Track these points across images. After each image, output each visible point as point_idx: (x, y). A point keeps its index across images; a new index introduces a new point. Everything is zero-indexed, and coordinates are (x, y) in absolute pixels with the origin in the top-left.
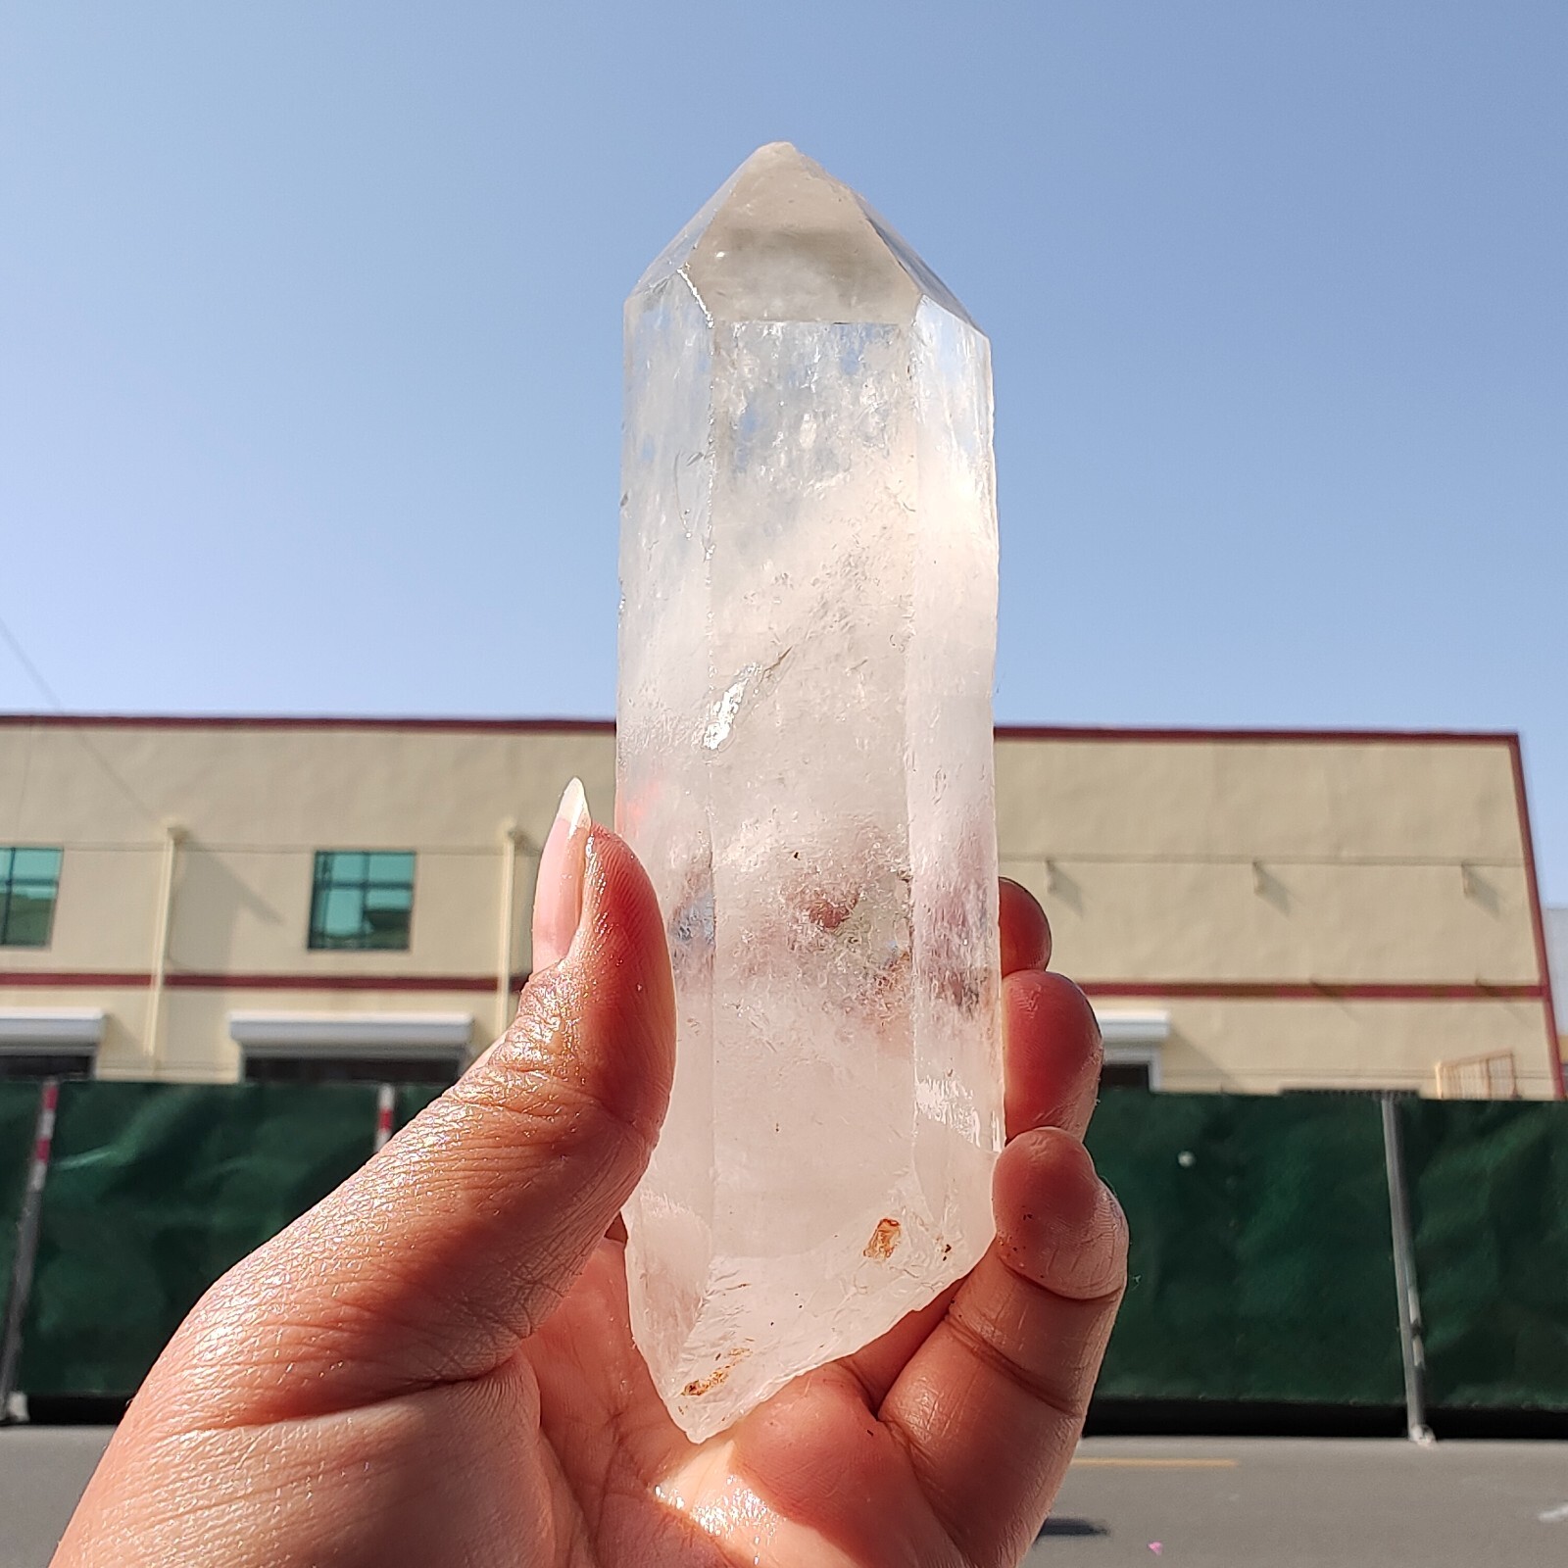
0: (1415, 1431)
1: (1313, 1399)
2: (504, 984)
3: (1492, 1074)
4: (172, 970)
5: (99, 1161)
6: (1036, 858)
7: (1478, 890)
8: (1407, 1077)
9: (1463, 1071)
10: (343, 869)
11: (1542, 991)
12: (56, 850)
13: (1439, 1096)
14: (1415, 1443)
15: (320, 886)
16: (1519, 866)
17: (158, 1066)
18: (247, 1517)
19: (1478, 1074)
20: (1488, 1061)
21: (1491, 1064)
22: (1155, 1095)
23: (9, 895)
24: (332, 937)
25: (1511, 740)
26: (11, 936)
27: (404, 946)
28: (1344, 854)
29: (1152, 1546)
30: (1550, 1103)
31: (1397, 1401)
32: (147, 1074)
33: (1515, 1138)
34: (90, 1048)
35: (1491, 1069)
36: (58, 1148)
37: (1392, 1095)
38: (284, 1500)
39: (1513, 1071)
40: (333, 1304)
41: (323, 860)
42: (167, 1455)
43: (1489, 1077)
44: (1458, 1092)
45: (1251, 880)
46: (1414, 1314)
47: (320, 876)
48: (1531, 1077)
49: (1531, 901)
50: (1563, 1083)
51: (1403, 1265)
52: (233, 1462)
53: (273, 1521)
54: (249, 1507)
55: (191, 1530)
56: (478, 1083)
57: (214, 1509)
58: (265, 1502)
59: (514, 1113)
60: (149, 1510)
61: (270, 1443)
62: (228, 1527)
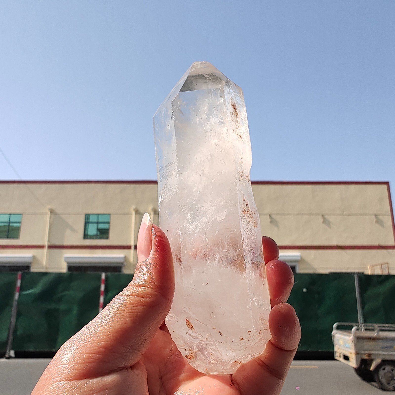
2: (133, 247)
3: (383, 268)
4: (50, 244)
5: (32, 292)
6: (266, 215)
7: (379, 221)
8: (361, 269)
9: (375, 267)
10: (92, 219)
12: (21, 214)
13: (369, 274)
15: (86, 223)
16: (389, 215)
17: (46, 268)
19: (379, 268)
20: (382, 265)
22: (297, 274)
23: (9, 226)
24: (90, 236)
25: (387, 183)
26: (9, 236)
27: (107, 238)
28: (345, 213)
29: (297, 388)
32: (44, 270)
33: (388, 285)
34: (30, 264)
36: (22, 289)
37: (357, 274)
39: (388, 267)
40: (98, 348)
41: (87, 216)
42: (55, 387)
43: (382, 269)
44: (374, 273)
45: (321, 220)
47: (86, 220)
48: (392, 269)
49: (392, 224)
51: (360, 317)
52: (72, 390)
56: (129, 291)
59: (140, 298)
61: (82, 384)
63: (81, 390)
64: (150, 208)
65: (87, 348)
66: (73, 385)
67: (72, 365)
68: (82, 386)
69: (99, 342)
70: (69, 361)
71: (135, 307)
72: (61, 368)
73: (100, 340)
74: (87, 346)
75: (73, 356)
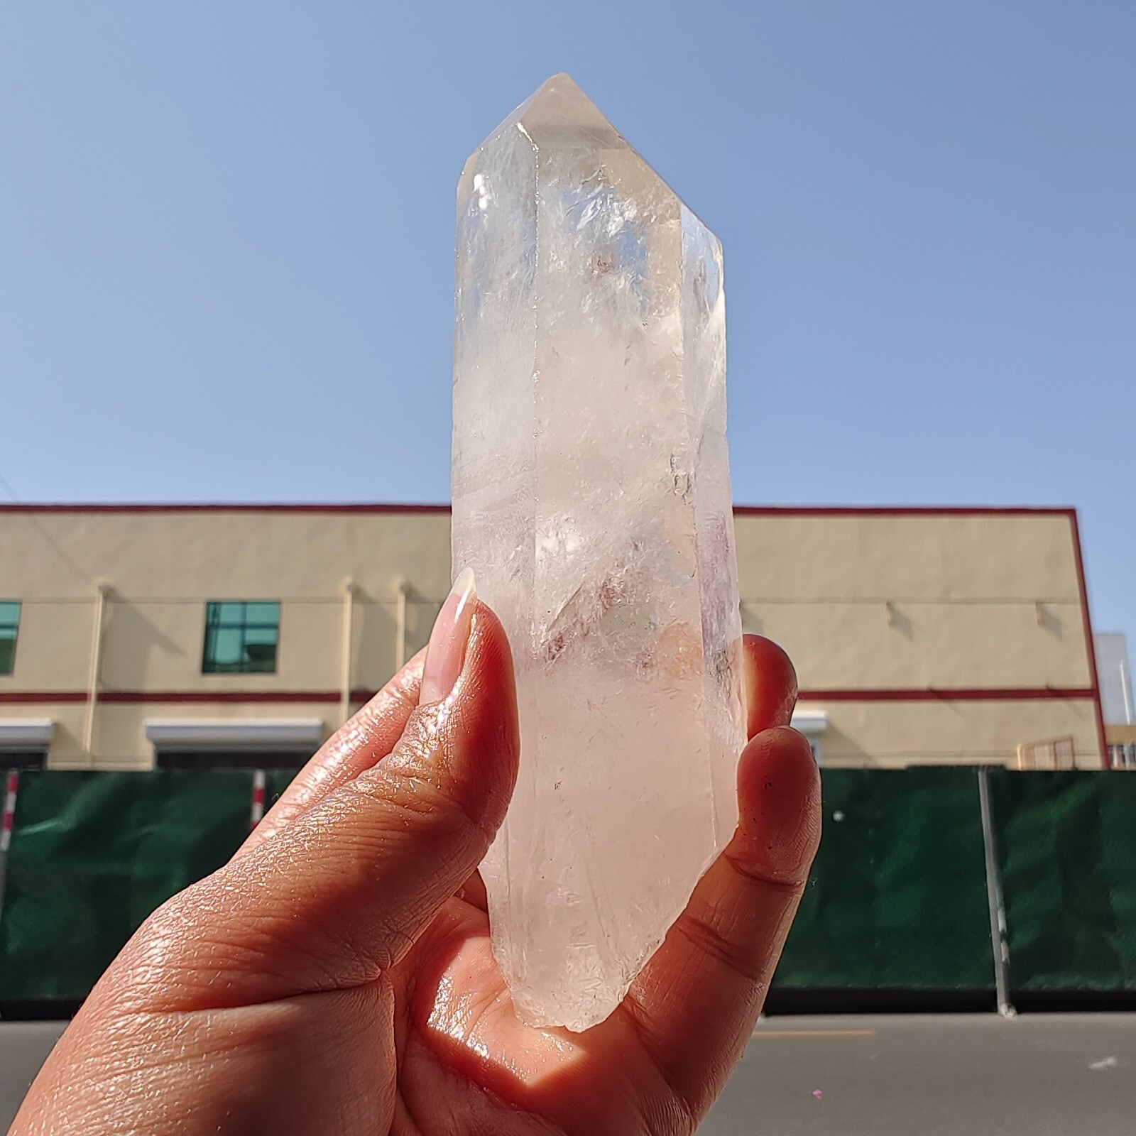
0: (1003, 1008)
1: (929, 986)
2: (346, 697)
3: (1057, 752)
4: (102, 689)
5: (50, 828)
7: (1047, 620)
8: (996, 756)
9: (1036, 750)
10: (228, 615)
11: (1093, 693)
12: (15, 603)
13: (1020, 769)
14: (1002, 1016)
15: (211, 628)
16: (1076, 603)
17: (94, 760)
18: (181, 1073)
19: (1047, 753)
20: (1055, 743)
21: (1057, 745)
24: (219, 664)
25: (1071, 513)
27: (272, 670)
28: (952, 596)
29: (815, 1093)
30: (1098, 772)
31: (990, 986)
32: (86, 765)
33: (1074, 798)
34: (44, 747)
35: (1057, 749)
36: (19, 820)
37: (986, 768)
38: (208, 1062)
39: (1073, 750)
40: (253, 932)
41: (213, 608)
42: (123, 1028)
43: (1055, 755)
44: (1033, 765)
45: (885, 616)
46: (1001, 925)
47: (211, 620)
48: (1085, 755)
49: (1085, 628)
50: (1108, 758)
51: (994, 890)
52: (171, 1035)
53: (200, 1077)
54: (181, 1068)
55: (138, 1082)
56: (374, 781)
57: (156, 1068)
58: (194, 1064)
59: (398, 807)
60: (108, 1066)
61: (199, 1022)
62: (166, 1081)
63: (196, 1035)
64: (396, 583)
65: (224, 927)
66: (174, 1023)
67: (174, 971)
68: (200, 1025)
69: (258, 917)
70: (167, 957)
71: (379, 831)
72: (145, 976)
73: (264, 910)
74: (224, 922)
75: (182, 945)
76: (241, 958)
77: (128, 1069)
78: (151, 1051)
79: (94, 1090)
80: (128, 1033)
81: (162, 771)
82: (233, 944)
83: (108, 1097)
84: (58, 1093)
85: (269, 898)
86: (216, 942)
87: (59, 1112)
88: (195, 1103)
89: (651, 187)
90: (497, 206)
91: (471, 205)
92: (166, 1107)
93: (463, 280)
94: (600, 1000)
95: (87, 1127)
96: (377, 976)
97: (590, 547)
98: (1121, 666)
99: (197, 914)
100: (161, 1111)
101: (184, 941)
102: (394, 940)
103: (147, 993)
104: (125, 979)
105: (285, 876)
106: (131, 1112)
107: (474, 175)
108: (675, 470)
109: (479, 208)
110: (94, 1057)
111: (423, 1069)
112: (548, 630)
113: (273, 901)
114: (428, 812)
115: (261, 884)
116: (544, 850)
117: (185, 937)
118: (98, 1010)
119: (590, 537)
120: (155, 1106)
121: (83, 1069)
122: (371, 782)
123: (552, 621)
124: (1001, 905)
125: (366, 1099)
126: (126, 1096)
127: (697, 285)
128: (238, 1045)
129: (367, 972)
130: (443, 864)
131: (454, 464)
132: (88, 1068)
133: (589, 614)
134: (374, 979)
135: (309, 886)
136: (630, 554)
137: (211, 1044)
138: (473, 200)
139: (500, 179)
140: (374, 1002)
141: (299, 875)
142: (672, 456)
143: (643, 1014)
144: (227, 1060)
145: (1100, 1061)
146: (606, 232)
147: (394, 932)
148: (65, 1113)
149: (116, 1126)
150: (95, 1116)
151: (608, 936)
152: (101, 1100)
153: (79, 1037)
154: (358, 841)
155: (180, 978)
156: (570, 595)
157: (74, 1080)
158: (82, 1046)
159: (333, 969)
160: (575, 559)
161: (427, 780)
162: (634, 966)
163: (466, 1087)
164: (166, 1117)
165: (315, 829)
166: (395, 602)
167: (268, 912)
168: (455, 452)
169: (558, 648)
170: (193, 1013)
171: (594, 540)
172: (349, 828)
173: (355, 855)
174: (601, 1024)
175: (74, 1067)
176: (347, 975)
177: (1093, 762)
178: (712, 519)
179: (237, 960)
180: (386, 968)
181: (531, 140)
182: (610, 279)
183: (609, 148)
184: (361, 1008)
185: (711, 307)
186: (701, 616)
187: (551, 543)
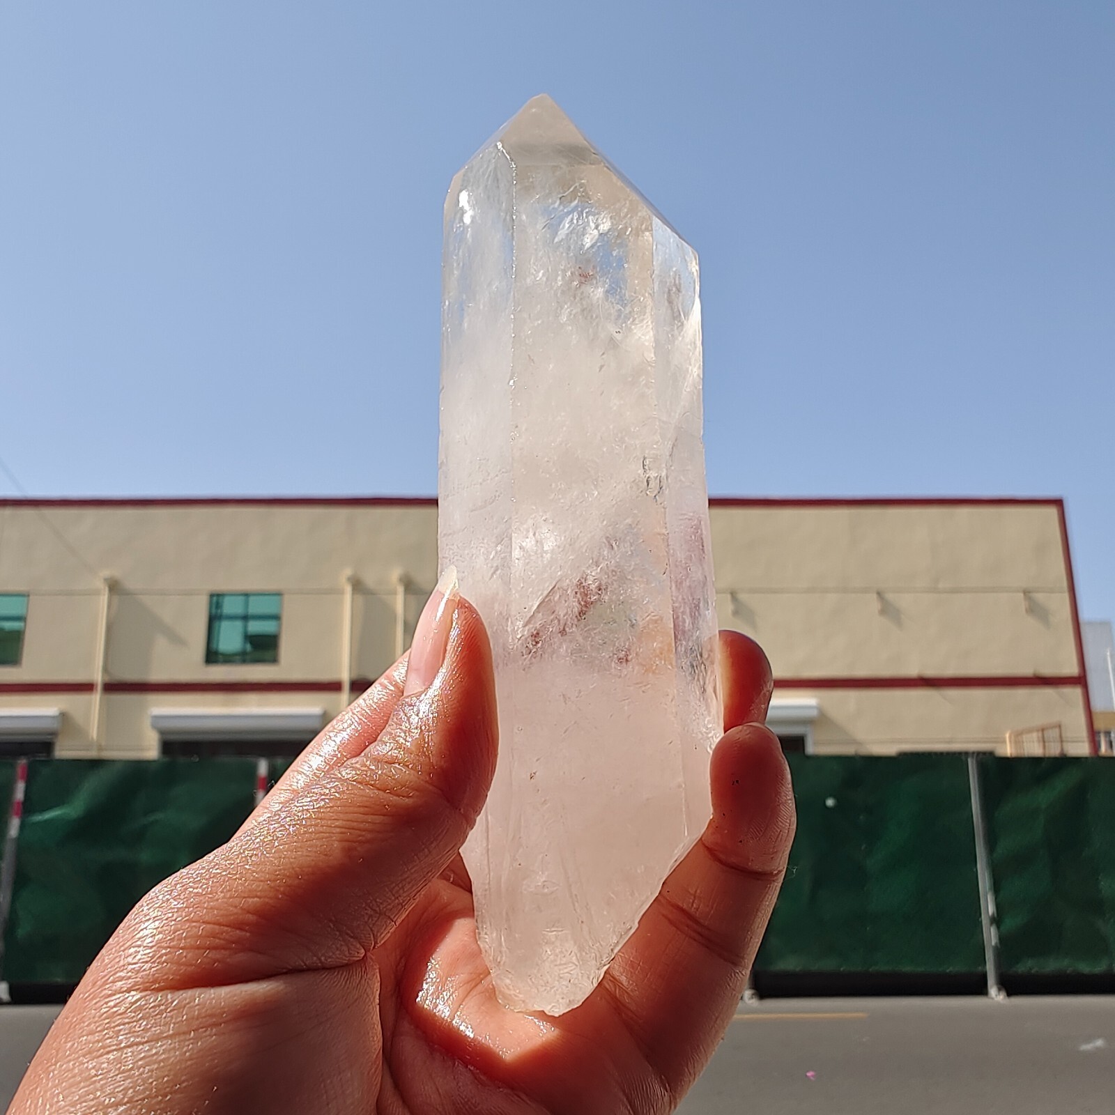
0: (993, 991)
1: (920, 969)
2: (346, 686)
3: (1046, 740)
4: (107, 679)
6: (723, 591)
7: (1035, 609)
8: (985, 742)
9: (1025, 737)
10: (230, 607)
11: (1081, 680)
12: (23, 595)
13: (1009, 755)
14: (993, 998)
15: (214, 619)
16: (1064, 592)
17: (100, 748)
18: (170, 1050)
19: (1035, 739)
20: (1043, 730)
21: (1045, 732)
22: (809, 757)
24: (223, 655)
25: (1058, 503)
27: (274, 660)
28: (941, 586)
29: (808, 1074)
30: (1086, 758)
31: (980, 969)
32: (92, 754)
33: (1062, 784)
34: (51, 736)
35: (1045, 736)
36: (28, 807)
37: (975, 755)
38: (196, 1039)
39: (1061, 737)
40: (240, 912)
41: (216, 600)
42: (115, 1006)
43: (1044, 741)
44: (1022, 751)
45: (876, 605)
46: (991, 909)
47: (214, 611)
48: (1072, 742)
49: (1072, 617)
50: (1095, 744)
51: (984, 875)
52: (161, 1013)
53: (188, 1054)
54: (171, 1044)
55: (129, 1059)
56: (357, 768)
57: (145, 1045)
58: (182, 1041)
59: (380, 792)
60: (100, 1044)
61: (187, 1001)
62: (155, 1057)
63: (184, 1013)
64: (395, 574)
65: (211, 908)
66: (163, 1002)
67: (164, 951)
68: (188, 1003)
69: (244, 897)
70: (157, 938)
71: (361, 815)
72: (135, 957)
73: (250, 891)
74: (212, 904)
75: (171, 926)
76: (227, 937)
77: (119, 1047)
78: (142, 1028)
79: (87, 1067)
80: (120, 1012)
81: (167, 759)
82: (220, 924)
83: (101, 1074)
84: (53, 1071)
85: (256, 880)
86: (203, 922)
87: (54, 1089)
88: (183, 1078)
89: (625, 200)
90: (480, 222)
91: (457, 221)
92: (155, 1083)
93: (449, 293)
94: (575, 984)
95: (80, 1103)
96: (362, 955)
97: (565, 546)
98: (1108, 654)
99: (186, 896)
100: (151, 1087)
101: (173, 923)
102: (376, 921)
103: (138, 972)
104: (117, 960)
105: (271, 859)
106: (122, 1088)
107: (461, 191)
108: (648, 471)
109: (464, 223)
110: (87, 1035)
111: (411, 1048)
112: (524, 626)
113: (258, 883)
114: (408, 797)
115: (247, 867)
116: (520, 838)
117: (174, 918)
118: (92, 991)
119: (565, 537)
120: (144, 1081)
121: (77, 1047)
122: (355, 769)
123: (528, 618)
124: (990, 889)
125: (349, 1075)
126: (117, 1072)
127: (672, 295)
128: (224, 1023)
129: (351, 952)
130: (423, 846)
131: (441, 468)
132: (82, 1046)
133: (565, 611)
134: (358, 959)
135: (293, 868)
136: (605, 553)
137: (198, 1022)
138: (458, 215)
139: (482, 195)
140: (358, 982)
141: (284, 858)
142: (645, 458)
143: (626, 994)
144: (214, 1037)
145: (1089, 1043)
146: (582, 244)
147: (377, 913)
148: (60, 1090)
149: (107, 1102)
150: (89, 1092)
151: (582, 922)
152: (94, 1077)
153: (73, 1017)
154: (341, 825)
155: (169, 958)
156: (546, 593)
157: (69, 1058)
158: (75, 1026)
159: (317, 947)
160: (551, 558)
161: (408, 766)
162: (608, 952)
163: (452, 1065)
164: (155, 1092)
165: (299, 814)
166: (395, 593)
167: (255, 893)
168: (442, 457)
169: (534, 643)
170: (181, 992)
171: (569, 540)
172: (333, 813)
173: (338, 839)
174: (578, 1007)
175: (69, 1044)
176: (331, 954)
177: (1081, 749)
178: (686, 518)
179: (224, 939)
180: (370, 949)
181: (508, 157)
182: (589, 289)
183: (585, 164)
184: (344, 987)
185: (687, 315)
186: (672, 613)
187: (529, 543)
